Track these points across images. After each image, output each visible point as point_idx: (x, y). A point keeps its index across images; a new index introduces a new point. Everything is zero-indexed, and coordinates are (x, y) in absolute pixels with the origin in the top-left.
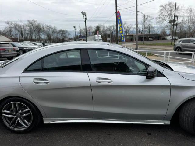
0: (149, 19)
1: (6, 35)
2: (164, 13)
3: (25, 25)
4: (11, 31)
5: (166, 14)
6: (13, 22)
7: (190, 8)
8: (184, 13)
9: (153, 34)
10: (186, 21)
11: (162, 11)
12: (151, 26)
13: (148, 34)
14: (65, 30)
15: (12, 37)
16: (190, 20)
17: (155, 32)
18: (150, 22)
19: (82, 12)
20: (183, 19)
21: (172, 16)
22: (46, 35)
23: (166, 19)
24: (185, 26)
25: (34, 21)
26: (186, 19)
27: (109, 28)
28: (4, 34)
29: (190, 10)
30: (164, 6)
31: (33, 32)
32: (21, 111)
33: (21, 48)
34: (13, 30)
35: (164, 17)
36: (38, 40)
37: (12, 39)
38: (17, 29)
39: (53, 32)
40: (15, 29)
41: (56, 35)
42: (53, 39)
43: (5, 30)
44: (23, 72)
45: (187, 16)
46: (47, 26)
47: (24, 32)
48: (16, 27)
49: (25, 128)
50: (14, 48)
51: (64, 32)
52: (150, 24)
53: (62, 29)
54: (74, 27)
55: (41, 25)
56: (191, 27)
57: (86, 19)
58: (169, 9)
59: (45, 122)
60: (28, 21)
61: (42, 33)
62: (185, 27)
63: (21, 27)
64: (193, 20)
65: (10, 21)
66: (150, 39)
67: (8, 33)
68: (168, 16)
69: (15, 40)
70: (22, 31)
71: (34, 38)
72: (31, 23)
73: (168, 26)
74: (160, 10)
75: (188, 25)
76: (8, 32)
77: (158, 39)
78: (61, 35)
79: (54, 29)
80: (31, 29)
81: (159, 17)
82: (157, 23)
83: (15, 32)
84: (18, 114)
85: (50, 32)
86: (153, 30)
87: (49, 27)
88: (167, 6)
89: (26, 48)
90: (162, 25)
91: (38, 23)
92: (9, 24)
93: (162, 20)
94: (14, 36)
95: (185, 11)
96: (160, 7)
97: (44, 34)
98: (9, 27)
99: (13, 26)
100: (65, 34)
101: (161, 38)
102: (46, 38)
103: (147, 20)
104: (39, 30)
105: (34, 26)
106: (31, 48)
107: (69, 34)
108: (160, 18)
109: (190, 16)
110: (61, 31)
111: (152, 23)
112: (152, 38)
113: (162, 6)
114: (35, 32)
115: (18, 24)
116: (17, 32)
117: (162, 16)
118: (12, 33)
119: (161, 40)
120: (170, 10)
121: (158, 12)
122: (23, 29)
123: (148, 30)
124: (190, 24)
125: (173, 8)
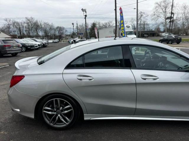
0: (144, 16)
1: (4, 32)
2: (158, 10)
3: (23, 22)
4: (9, 28)
5: (161, 11)
6: (12, 20)
7: (184, 5)
8: (178, 10)
9: (148, 30)
10: (181, 18)
11: (157, 8)
12: (146, 23)
13: (143, 30)
14: (62, 27)
15: (11, 33)
16: (184, 17)
17: (150, 29)
18: (145, 19)
19: (82, 9)
20: (178, 16)
21: (166, 13)
22: (44, 32)
23: (161, 16)
24: (179, 22)
25: (32, 18)
26: (180, 16)
27: (104, 24)
28: (3, 31)
29: (184, 7)
30: (159, 3)
31: (31, 28)
32: (61, 108)
33: (23, 45)
34: (11, 27)
35: (159, 14)
36: (35, 37)
37: (10, 35)
38: (15, 26)
39: (51, 29)
40: (13, 26)
41: (53, 32)
42: (50, 36)
43: (3, 27)
44: (65, 69)
45: (181, 13)
46: (45, 23)
47: (22, 29)
48: (14, 24)
49: (65, 125)
50: (18, 45)
51: (61, 29)
52: (145, 21)
53: (59, 26)
54: (73, 24)
55: (39, 22)
56: (185, 24)
57: (86, 16)
58: (163, 6)
59: (85, 119)
60: (26, 18)
61: (39, 30)
62: (179, 24)
63: (19, 24)
64: (187, 16)
65: (8, 19)
66: (145, 35)
67: (7, 30)
68: (163, 13)
69: (14, 37)
70: (20, 28)
71: (31, 35)
72: (29, 20)
73: (162, 23)
74: (155, 7)
75: (182, 22)
76: (6, 28)
77: (153, 36)
78: (59, 32)
79: (52, 26)
80: (29, 25)
81: (154, 13)
82: (152, 20)
83: (13, 29)
84: (58, 110)
85: (48, 29)
86: (148, 27)
87: (47, 24)
88: (162, 3)
89: (28, 44)
90: (157, 22)
91: (36, 20)
92: (8, 21)
93: (157, 17)
94: (12, 33)
95: (180, 8)
96: (156, 4)
97: (42, 31)
98: (8, 24)
99: (11, 22)
100: (62, 30)
101: (156, 34)
102: (44, 35)
103: (142, 17)
104: (37, 27)
105: (32, 22)
106: (33, 44)
107: (66, 31)
108: (155, 15)
109: (184, 13)
110: (58, 27)
111: (147, 20)
112: (147, 34)
113: (157, 4)
114: (33, 29)
115: (16, 21)
116: (15, 29)
117: (157, 13)
118: (11, 30)
119: (155, 36)
120: (165, 7)
121: (153, 10)
122: (21, 26)
123: (143, 27)
124: (184, 21)
125: (167, 5)
